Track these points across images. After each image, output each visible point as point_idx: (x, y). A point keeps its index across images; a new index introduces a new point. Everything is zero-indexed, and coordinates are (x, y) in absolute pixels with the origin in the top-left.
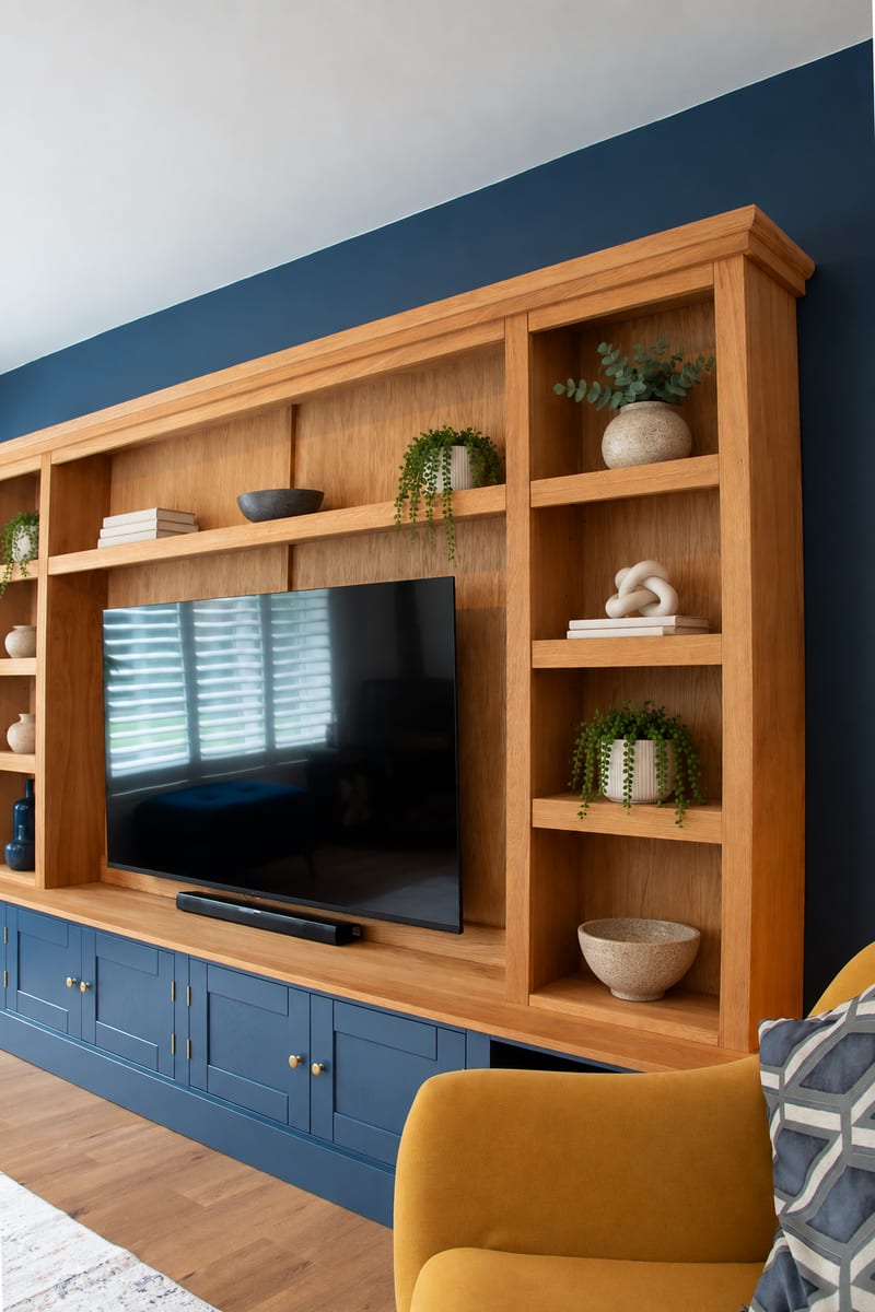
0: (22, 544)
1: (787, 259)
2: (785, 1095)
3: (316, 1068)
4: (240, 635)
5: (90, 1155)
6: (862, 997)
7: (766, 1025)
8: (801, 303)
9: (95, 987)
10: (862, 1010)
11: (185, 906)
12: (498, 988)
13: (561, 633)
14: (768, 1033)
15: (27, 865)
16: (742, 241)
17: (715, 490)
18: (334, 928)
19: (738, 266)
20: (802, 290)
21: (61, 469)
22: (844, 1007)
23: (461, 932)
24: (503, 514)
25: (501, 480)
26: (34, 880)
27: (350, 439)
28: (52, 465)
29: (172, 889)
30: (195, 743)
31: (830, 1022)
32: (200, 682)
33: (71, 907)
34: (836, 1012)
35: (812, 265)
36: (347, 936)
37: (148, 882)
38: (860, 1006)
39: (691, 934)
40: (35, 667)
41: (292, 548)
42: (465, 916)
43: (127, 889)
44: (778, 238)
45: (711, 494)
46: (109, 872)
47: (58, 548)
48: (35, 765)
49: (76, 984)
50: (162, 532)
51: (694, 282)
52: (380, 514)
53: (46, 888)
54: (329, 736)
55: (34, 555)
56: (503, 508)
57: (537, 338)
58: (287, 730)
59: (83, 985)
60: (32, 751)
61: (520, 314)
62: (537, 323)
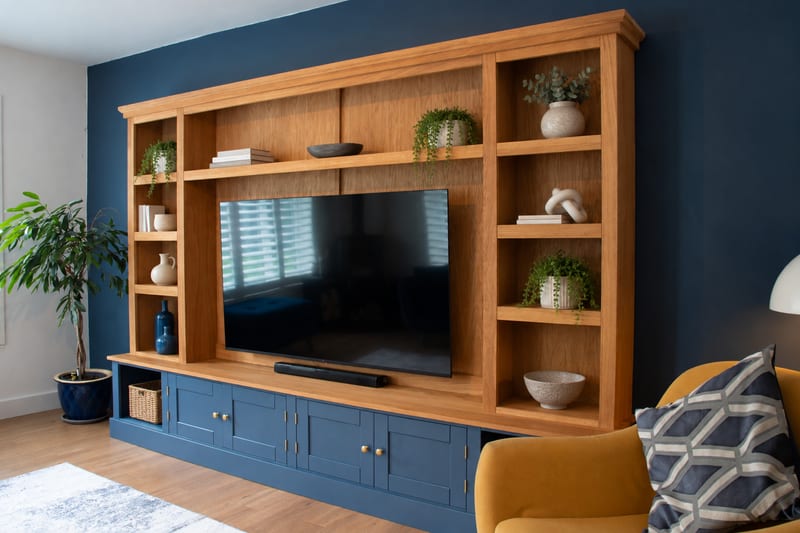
0: (161, 163)
2: (654, 440)
3: (378, 451)
4: (261, 210)
5: (249, 506)
6: (690, 394)
7: (638, 412)
8: (636, 53)
9: (232, 418)
10: (690, 401)
11: (279, 370)
13: (513, 221)
14: (641, 415)
15: (172, 350)
16: (616, 27)
17: (599, 152)
18: (376, 378)
19: (613, 39)
20: (638, 46)
22: (679, 400)
23: (451, 377)
24: (482, 159)
25: (480, 141)
26: (180, 359)
27: (377, 109)
28: (185, 116)
31: (674, 407)
32: (242, 238)
34: (675, 403)
35: (644, 34)
36: (382, 382)
37: (248, 357)
39: (581, 378)
40: (177, 236)
41: (341, 172)
42: (454, 370)
43: (235, 362)
44: (632, 24)
45: (594, 156)
46: (222, 351)
47: (189, 167)
48: (178, 292)
49: (220, 416)
50: (255, 160)
51: (591, 44)
52: (406, 156)
53: (188, 362)
55: (174, 170)
56: (481, 156)
57: (501, 67)
58: (291, 266)
59: (224, 416)
60: (175, 284)
61: (491, 53)
62: (501, 58)
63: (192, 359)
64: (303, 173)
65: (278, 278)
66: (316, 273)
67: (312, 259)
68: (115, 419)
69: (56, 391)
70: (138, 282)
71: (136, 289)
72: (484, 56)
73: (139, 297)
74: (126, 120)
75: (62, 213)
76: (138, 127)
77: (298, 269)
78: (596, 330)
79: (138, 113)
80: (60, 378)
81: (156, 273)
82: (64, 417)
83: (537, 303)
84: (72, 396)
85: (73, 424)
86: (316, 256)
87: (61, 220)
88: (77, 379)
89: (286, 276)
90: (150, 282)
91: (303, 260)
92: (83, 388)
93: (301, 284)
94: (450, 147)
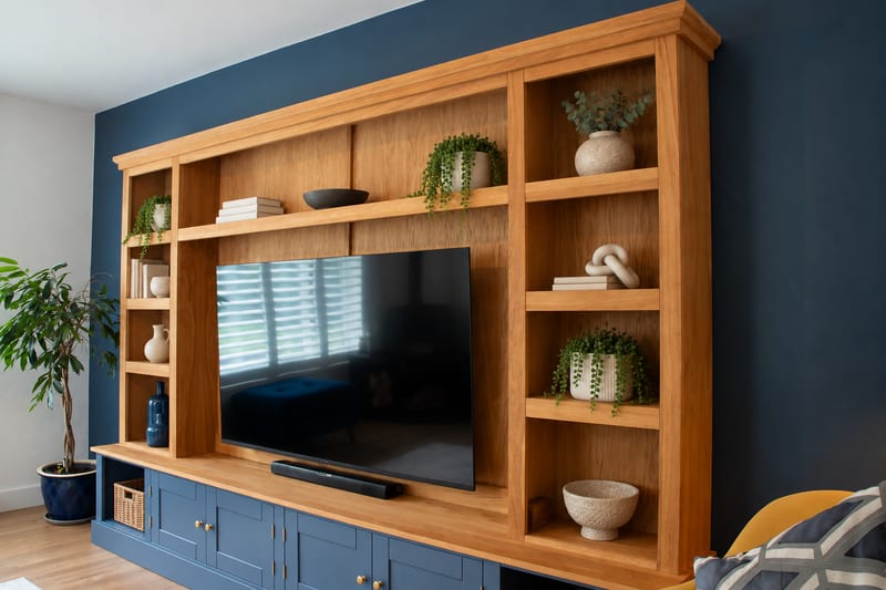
0: (159, 218)
1: (704, 35)
3: (376, 584)
6: (769, 545)
7: (698, 562)
8: (711, 64)
9: (216, 528)
10: (770, 554)
11: (277, 471)
12: (502, 529)
13: (546, 286)
14: (702, 567)
15: (164, 443)
16: (675, 25)
17: (656, 192)
18: (384, 487)
19: (672, 42)
20: (711, 55)
21: (187, 169)
22: (756, 551)
23: (474, 490)
24: (507, 206)
25: (503, 181)
27: (393, 149)
28: (181, 165)
29: (269, 458)
30: (274, 353)
31: (746, 561)
32: (276, 310)
33: (195, 471)
34: (749, 554)
35: (719, 38)
36: (394, 492)
37: (249, 453)
38: (767, 552)
39: (634, 491)
40: (169, 304)
41: (351, 227)
42: (476, 478)
43: (236, 458)
44: (699, 22)
45: (649, 197)
46: (221, 445)
47: (186, 222)
48: (168, 371)
49: (202, 525)
50: (261, 214)
51: (641, 52)
53: (178, 457)
54: (363, 346)
55: (168, 227)
56: (505, 202)
57: (529, 86)
58: (336, 342)
59: (207, 526)
60: (167, 361)
61: (518, 70)
62: (531, 77)
63: (186, 451)
64: (310, 229)
65: (319, 356)
66: (363, 350)
67: (360, 333)
68: (98, 522)
69: (39, 485)
70: (130, 358)
71: (127, 367)
72: (510, 75)
73: (130, 376)
74: (122, 172)
75: (45, 279)
76: (134, 179)
77: (346, 344)
78: (653, 434)
79: (135, 162)
80: (44, 470)
81: (150, 349)
82: (47, 516)
84: (54, 492)
85: (55, 525)
86: (365, 329)
87: (43, 285)
88: (64, 472)
89: (330, 353)
90: (144, 359)
91: (349, 335)
92: (69, 483)
93: (347, 362)
94: (467, 190)
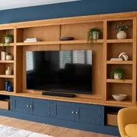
0: (7, 40)
11: (43, 94)
17: (132, 43)
25: (102, 38)
28: (17, 29)
36: (74, 96)
41: (60, 45)
49: (29, 106)
63: (17, 92)
72: (104, 19)
78: (131, 84)
83: (113, 78)
94: (96, 40)
